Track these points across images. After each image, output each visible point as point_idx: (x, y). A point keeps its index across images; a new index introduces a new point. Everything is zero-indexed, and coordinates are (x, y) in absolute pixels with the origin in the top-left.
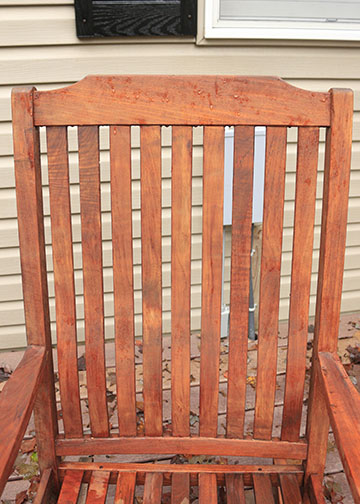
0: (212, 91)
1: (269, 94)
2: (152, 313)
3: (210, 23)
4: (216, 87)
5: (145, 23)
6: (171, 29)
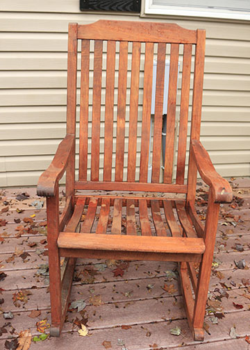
0: (149, 28)
1: (172, 30)
2: (121, 121)
3: (148, 7)
4: (151, 26)
5: (115, 4)
6: (128, 8)
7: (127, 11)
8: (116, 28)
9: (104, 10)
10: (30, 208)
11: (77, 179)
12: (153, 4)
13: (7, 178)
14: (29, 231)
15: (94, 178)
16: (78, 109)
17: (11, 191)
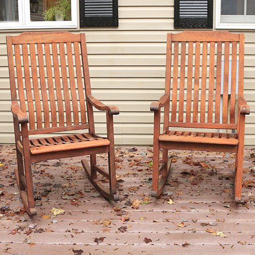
2: (196, 87)
3: (217, 25)
5: (196, 24)
6: (204, 26)
7: (204, 28)
8: (193, 35)
9: (189, 28)
10: (138, 156)
11: (170, 121)
12: (221, 22)
13: (122, 138)
14: (137, 165)
15: (180, 120)
16: (172, 80)
17: (124, 147)
